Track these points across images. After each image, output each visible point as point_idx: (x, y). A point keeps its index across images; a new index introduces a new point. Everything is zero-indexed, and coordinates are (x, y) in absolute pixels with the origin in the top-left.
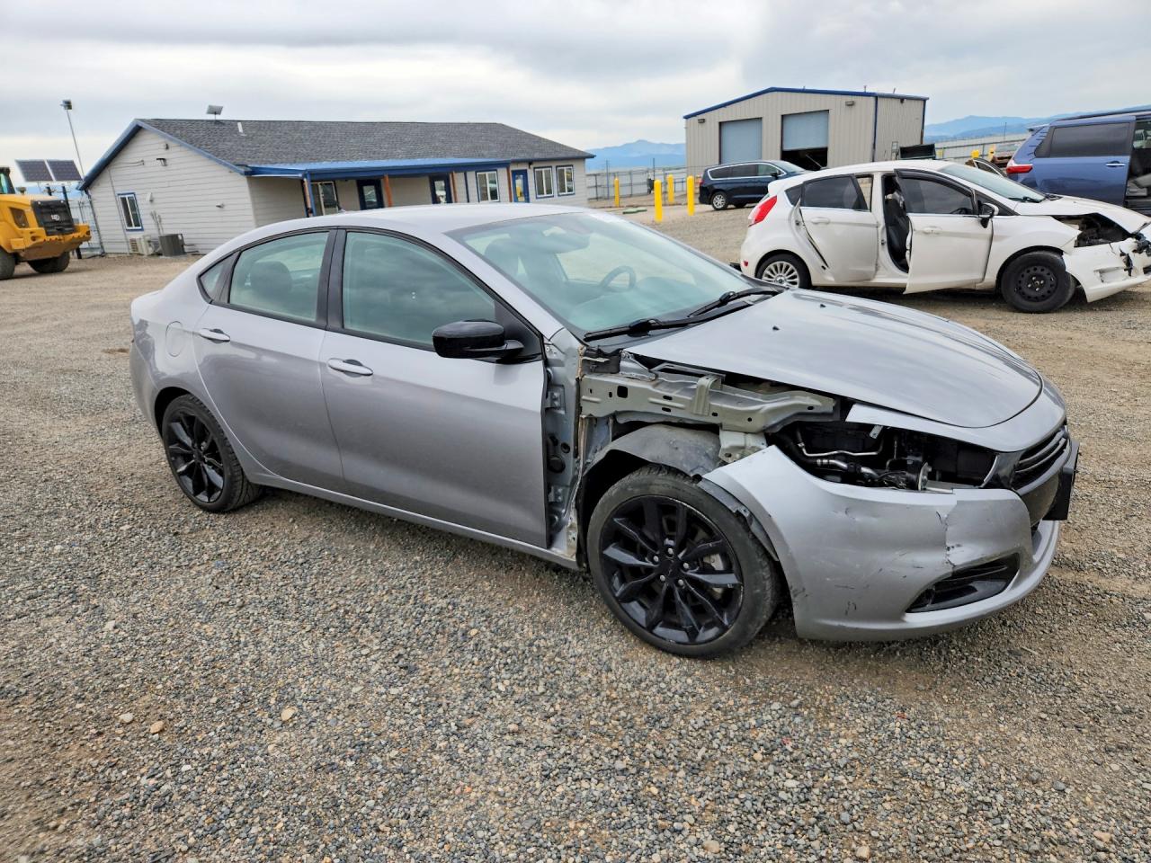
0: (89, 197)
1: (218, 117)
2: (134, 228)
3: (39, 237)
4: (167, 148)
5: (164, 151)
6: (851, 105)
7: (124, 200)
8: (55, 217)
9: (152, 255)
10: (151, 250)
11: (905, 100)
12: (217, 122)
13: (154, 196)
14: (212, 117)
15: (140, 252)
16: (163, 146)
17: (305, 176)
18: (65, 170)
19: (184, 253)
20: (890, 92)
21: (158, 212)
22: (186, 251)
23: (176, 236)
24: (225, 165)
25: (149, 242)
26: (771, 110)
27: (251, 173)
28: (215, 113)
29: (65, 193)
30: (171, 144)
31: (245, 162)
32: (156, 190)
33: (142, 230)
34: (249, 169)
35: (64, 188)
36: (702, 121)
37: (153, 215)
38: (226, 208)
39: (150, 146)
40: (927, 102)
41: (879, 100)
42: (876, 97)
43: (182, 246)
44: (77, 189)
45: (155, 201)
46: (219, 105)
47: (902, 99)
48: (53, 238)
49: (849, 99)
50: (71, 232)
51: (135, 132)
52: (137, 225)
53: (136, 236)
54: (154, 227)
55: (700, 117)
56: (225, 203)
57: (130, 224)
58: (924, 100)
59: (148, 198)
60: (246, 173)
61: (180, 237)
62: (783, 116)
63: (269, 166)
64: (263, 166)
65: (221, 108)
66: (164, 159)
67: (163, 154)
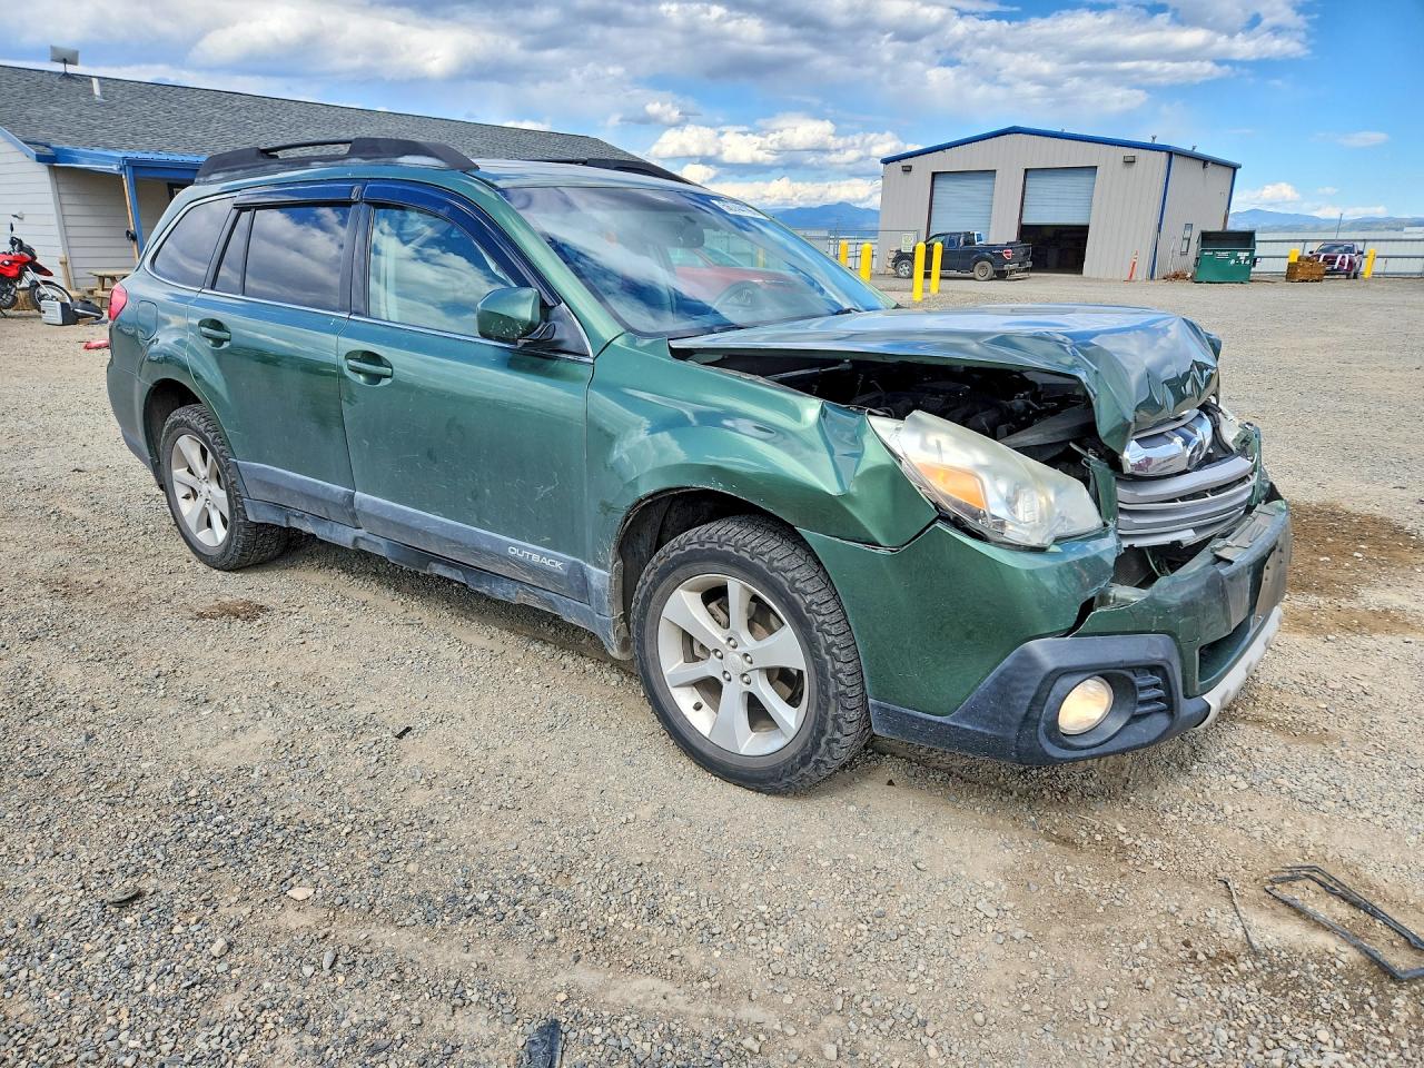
6: (1130, 162)
11: (1209, 164)
12: (58, 75)
17: (123, 169)
20: (1187, 147)
24: (12, 141)
26: (1010, 158)
27: (50, 159)
34: (48, 152)
36: (907, 169)
40: (1238, 170)
41: (1174, 158)
42: (1171, 153)
47: (1205, 161)
49: (1129, 152)
55: (905, 162)
58: (1234, 168)
62: (1026, 170)
65: (82, 54)
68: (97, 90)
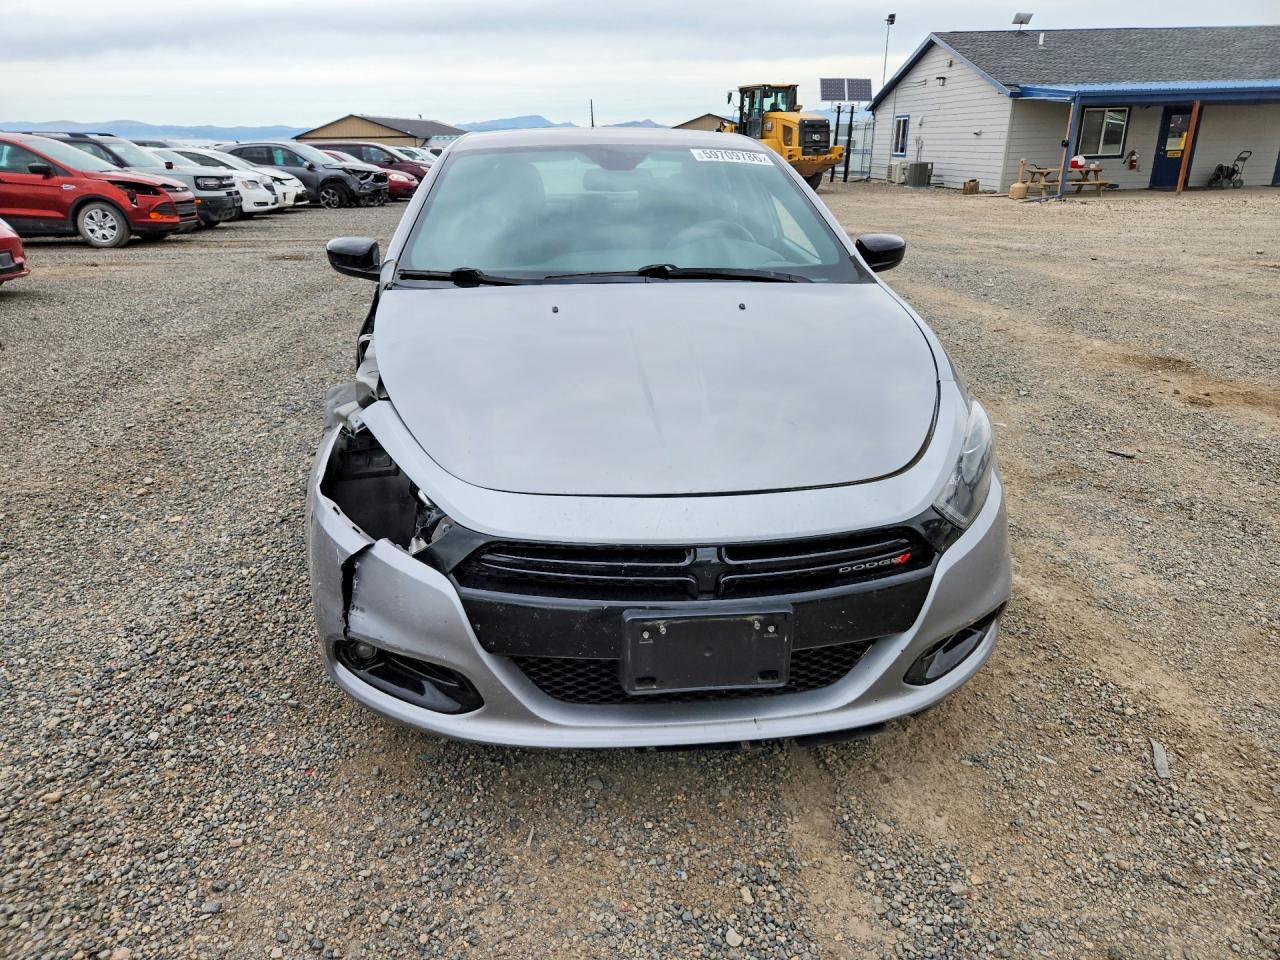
0: (874, 118)
1: (1024, 27)
2: (899, 153)
3: (795, 156)
4: (951, 65)
5: (947, 69)
7: (899, 123)
8: (816, 137)
9: (901, 184)
10: (901, 178)
12: (1021, 33)
13: (925, 120)
14: (1017, 27)
15: (893, 179)
16: (947, 63)
17: (1074, 99)
18: (860, 88)
19: (929, 184)
21: (923, 137)
22: (932, 182)
23: (926, 164)
24: (995, 84)
25: (904, 169)
27: (1018, 95)
28: (1021, 23)
29: (852, 113)
30: (955, 61)
31: (1019, 82)
32: (928, 113)
33: (904, 156)
34: (1018, 90)
35: (853, 108)
37: (918, 140)
38: (983, 136)
39: (935, 64)
43: (929, 177)
44: (865, 109)
45: (924, 125)
46: (1031, 12)
48: (807, 157)
50: (826, 153)
51: (929, 46)
52: (902, 150)
53: (896, 162)
54: (915, 153)
56: (984, 129)
57: (896, 151)
59: (919, 121)
60: (1012, 95)
61: (930, 166)
64: (1037, 87)
65: (1031, 16)
66: (944, 78)
67: (945, 72)
68: (1041, 42)
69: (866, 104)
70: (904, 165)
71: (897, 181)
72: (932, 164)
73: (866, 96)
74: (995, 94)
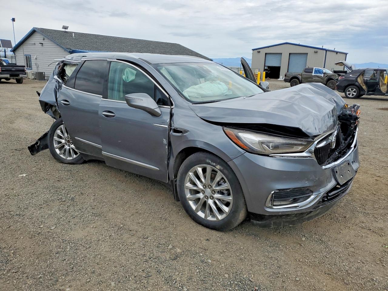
0: (15, 55)
1: (66, 30)
2: (29, 68)
4: (44, 39)
5: (43, 41)
6: (316, 52)
7: (26, 57)
9: (33, 79)
10: (33, 77)
11: (338, 53)
12: (65, 32)
13: (37, 57)
14: (64, 30)
15: (29, 77)
16: (42, 39)
18: (7, 43)
21: (38, 63)
22: (45, 79)
24: (63, 48)
25: (33, 74)
28: (65, 29)
29: (5, 52)
31: (71, 48)
32: (39, 55)
33: (32, 69)
34: (71, 51)
35: (5, 50)
36: (259, 52)
37: (36, 64)
39: (37, 39)
41: (327, 52)
42: (326, 50)
43: (44, 77)
44: (10, 51)
45: (37, 59)
47: (337, 53)
49: (316, 50)
51: (33, 32)
53: (28, 71)
54: (36, 68)
55: (258, 50)
57: (27, 67)
58: (346, 54)
59: (35, 57)
62: (290, 54)
63: (80, 50)
64: (77, 50)
65: (68, 27)
66: (42, 44)
67: (42, 42)
68: (74, 36)
69: (10, 49)
70: (33, 72)
71: (31, 78)
72: (44, 72)
73: (11, 47)
74: (64, 51)
